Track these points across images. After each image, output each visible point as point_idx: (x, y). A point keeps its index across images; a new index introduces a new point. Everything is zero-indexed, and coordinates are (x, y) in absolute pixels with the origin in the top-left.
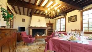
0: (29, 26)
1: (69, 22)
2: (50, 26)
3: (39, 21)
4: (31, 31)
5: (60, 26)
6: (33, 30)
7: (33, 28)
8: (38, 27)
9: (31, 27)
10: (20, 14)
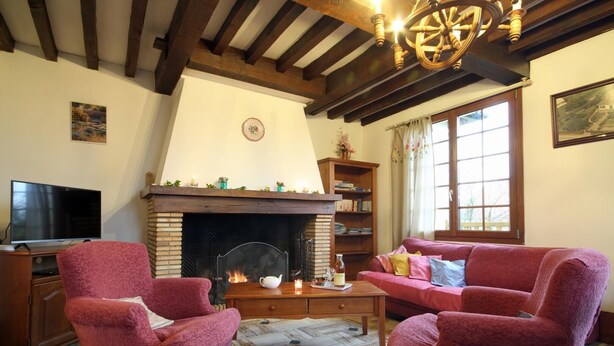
0: (151, 177)
1: (558, 144)
2: (350, 187)
3: (253, 131)
4: (171, 230)
5: (453, 184)
6: (191, 222)
7: (194, 207)
8: (242, 196)
9: (173, 193)
10: (51, 52)
